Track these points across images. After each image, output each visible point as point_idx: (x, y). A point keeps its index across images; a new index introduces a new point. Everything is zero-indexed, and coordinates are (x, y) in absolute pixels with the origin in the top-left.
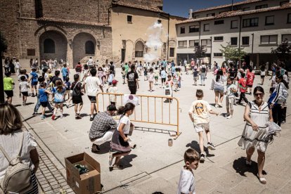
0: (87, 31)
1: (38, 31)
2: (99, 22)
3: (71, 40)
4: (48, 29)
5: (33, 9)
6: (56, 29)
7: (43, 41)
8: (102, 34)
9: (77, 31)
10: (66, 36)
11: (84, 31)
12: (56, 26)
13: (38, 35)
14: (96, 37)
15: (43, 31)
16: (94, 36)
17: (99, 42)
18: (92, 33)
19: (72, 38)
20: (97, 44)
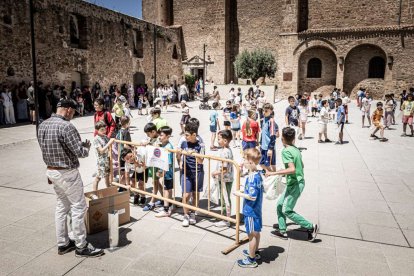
0: (372, 41)
1: (297, 48)
2: (399, 23)
3: (342, 58)
4: (311, 44)
5: (295, 20)
6: (322, 43)
7: (307, 61)
8: (399, 44)
9: (355, 43)
10: (336, 52)
11: (365, 41)
12: (322, 40)
13: (298, 54)
14: (388, 50)
15: (304, 48)
16: (384, 48)
17: (392, 58)
18: (380, 44)
19: (345, 55)
20: (388, 61)
